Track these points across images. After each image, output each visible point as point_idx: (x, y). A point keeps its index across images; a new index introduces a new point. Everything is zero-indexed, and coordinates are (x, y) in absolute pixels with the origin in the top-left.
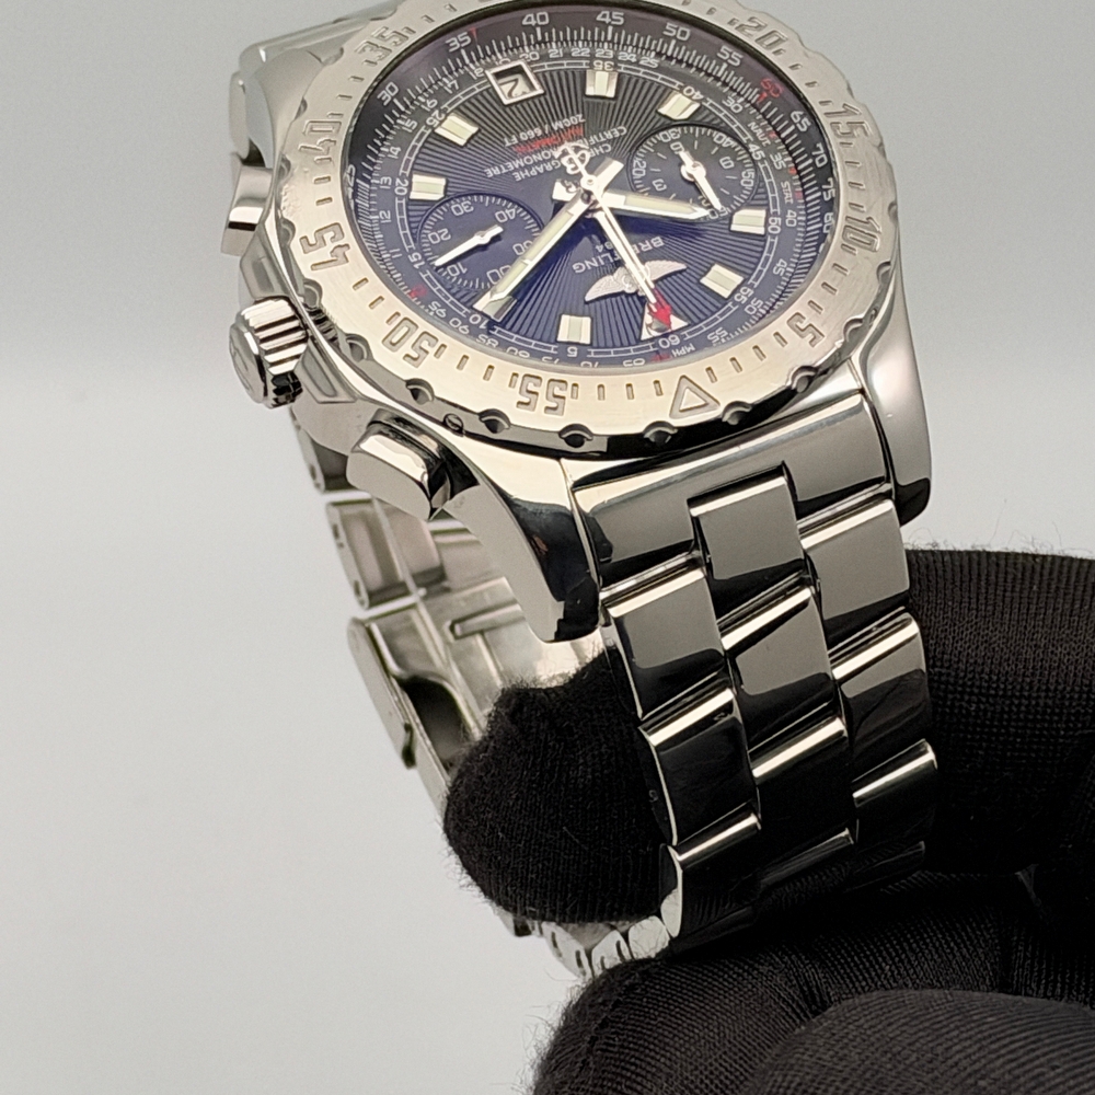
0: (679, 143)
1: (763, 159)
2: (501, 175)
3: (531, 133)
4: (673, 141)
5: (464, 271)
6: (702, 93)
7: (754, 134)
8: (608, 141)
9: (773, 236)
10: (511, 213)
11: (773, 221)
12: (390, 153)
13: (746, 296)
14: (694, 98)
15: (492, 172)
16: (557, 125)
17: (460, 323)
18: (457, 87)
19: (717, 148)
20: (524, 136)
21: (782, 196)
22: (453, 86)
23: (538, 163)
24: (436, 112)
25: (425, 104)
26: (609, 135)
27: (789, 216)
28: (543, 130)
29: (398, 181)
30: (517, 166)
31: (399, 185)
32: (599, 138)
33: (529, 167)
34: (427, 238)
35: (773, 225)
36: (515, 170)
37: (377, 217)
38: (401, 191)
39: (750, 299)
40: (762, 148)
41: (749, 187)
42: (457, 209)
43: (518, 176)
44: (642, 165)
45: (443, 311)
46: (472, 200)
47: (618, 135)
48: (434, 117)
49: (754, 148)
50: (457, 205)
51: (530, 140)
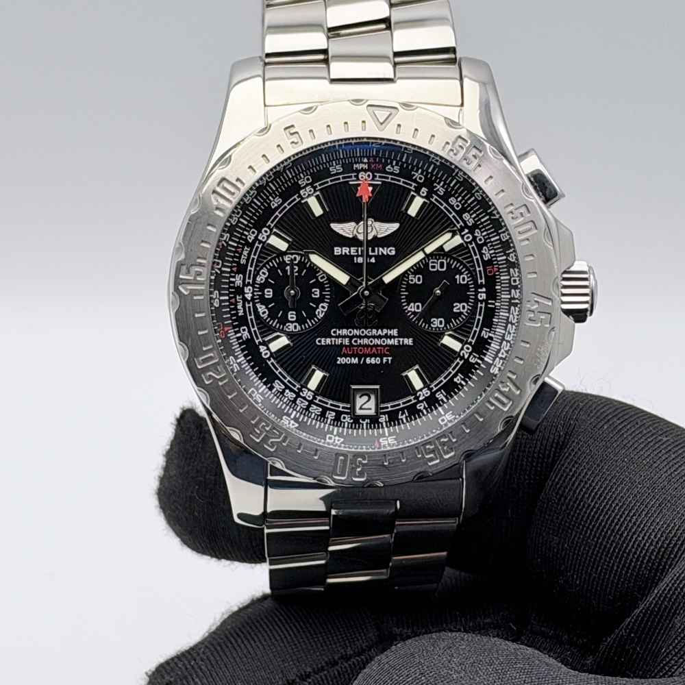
0: (290, 319)
1: (247, 286)
2: (404, 338)
3: (373, 361)
4: (292, 322)
5: (457, 277)
6: (260, 349)
7: (244, 306)
8: (331, 337)
9: (269, 227)
10: (411, 308)
11: (263, 238)
12: (462, 379)
13: (306, 191)
14: (265, 348)
15: (409, 342)
16: (355, 361)
17: (478, 239)
19: (270, 306)
20: (378, 361)
21: (249, 254)
22: (402, 415)
23: (380, 337)
24: (421, 399)
25: (425, 408)
26: (328, 341)
27: (253, 238)
28: (365, 360)
29: (466, 357)
30: (392, 339)
31: (467, 353)
32: (335, 341)
33: (386, 336)
34: (468, 309)
35: (265, 235)
36: (394, 337)
37: (491, 335)
38: (468, 348)
39: (304, 187)
40: (244, 294)
41: (264, 270)
42: (441, 323)
43: (395, 332)
44: (319, 312)
45: (483, 251)
46: (430, 326)
47: (323, 339)
48: (424, 395)
49: (249, 296)
50: (440, 326)
51: (376, 356)
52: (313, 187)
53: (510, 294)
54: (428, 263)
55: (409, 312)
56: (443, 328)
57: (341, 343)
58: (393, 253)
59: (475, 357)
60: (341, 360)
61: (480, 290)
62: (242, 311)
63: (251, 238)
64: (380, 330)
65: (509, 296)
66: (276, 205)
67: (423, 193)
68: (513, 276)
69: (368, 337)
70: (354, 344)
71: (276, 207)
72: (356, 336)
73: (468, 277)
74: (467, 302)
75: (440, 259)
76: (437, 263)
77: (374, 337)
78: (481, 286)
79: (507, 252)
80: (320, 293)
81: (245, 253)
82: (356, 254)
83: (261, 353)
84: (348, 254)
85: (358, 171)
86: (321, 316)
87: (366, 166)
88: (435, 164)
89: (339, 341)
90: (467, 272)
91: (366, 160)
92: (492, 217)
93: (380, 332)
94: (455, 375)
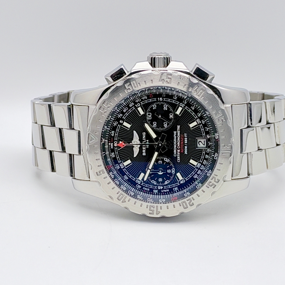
1: (158, 188)
2: (177, 129)
3: (186, 141)
4: (171, 171)
5: (154, 109)
7: (165, 189)
8: (177, 156)
9: (135, 180)
12: (193, 107)
13: (121, 166)
14: (181, 181)
15: (179, 127)
16: (186, 147)
17: (139, 101)
18: (206, 130)
19: (165, 179)
20: (186, 139)
21: (146, 187)
22: (207, 129)
23: (177, 138)
24: (200, 122)
25: (204, 121)
26: (178, 157)
27: (139, 186)
28: (186, 144)
29: (184, 105)
30: (178, 133)
31: (183, 105)
32: (179, 155)
33: (177, 135)
34: (166, 104)
35: (138, 181)
37: (176, 96)
38: (181, 104)
40: (160, 189)
41: (152, 181)
42: (171, 115)
43: (175, 132)
45: (144, 99)
46: (172, 119)
47: (178, 160)
48: (199, 121)
49: (162, 188)
50: (172, 115)
51: (184, 139)
52: (120, 164)
53: (160, 89)
54: (149, 120)
55: (167, 127)
56: (173, 114)
57: (179, 152)
58: (145, 133)
59: (184, 102)
60: (186, 153)
61: (159, 100)
62: (167, 190)
63: (139, 187)
65: (161, 89)
66: (127, 177)
67: (122, 122)
69: (177, 142)
70: (180, 147)
71: (128, 177)
72: (177, 147)
73: (154, 104)
74: (163, 105)
75: (147, 115)
76: (149, 116)
77: (177, 140)
78: (157, 99)
80: (160, 160)
81: (145, 189)
82: (145, 147)
83: (183, 183)
84: (145, 150)
85: (114, 147)
86: (169, 160)
87: (112, 144)
88: (111, 118)
89: (179, 153)
90: (152, 105)
91: (110, 144)
93: (175, 138)
94: (191, 109)
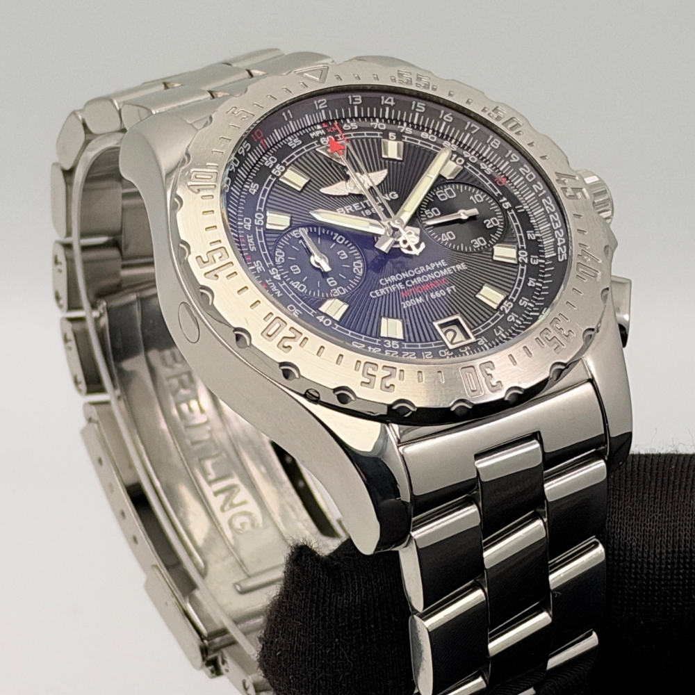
0: (332, 286)
1: (270, 268)
2: (455, 265)
3: (438, 294)
4: (336, 287)
5: (471, 198)
6: (319, 320)
7: (278, 287)
8: (383, 287)
9: (260, 211)
10: (444, 238)
11: (260, 222)
12: (535, 282)
13: (276, 170)
14: (323, 317)
15: (462, 266)
16: (420, 300)
17: (470, 159)
19: (304, 280)
20: (442, 293)
21: (255, 240)
22: (498, 332)
23: (430, 272)
24: (507, 312)
25: (516, 318)
26: (382, 291)
27: (250, 226)
28: (429, 297)
29: (526, 261)
30: (445, 270)
31: (525, 258)
32: (389, 289)
33: (436, 269)
34: (500, 222)
35: (261, 219)
37: (537, 235)
38: (524, 254)
39: (274, 167)
40: (272, 276)
41: (278, 251)
42: (482, 241)
43: (442, 263)
44: (356, 270)
45: (482, 168)
46: (473, 248)
47: (376, 291)
48: (507, 308)
49: (278, 277)
50: (482, 245)
51: (438, 289)
52: (281, 164)
53: (533, 190)
54: (436, 195)
55: (445, 242)
56: (487, 245)
57: (397, 289)
58: (396, 196)
59: (534, 259)
60: (406, 305)
61: (501, 201)
62: (279, 292)
63: (248, 226)
64: (427, 266)
65: (533, 194)
66: (255, 191)
67: (392, 137)
68: (526, 174)
69: (421, 275)
70: (409, 286)
71: (256, 193)
72: (407, 278)
73: (482, 195)
74: (496, 216)
75: (444, 188)
76: (444, 192)
77: (425, 273)
78: (500, 197)
79: (507, 156)
80: (347, 254)
81: (251, 241)
82: (361, 208)
83: (322, 322)
84: (353, 211)
85: (317, 138)
86: (361, 273)
87: (323, 132)
88: (389, 105)
89: (393, 288)
90: (478, 191)
91: (319, 127)
92: (473, 132)
93: (428, 268)
94: (527, 281)
